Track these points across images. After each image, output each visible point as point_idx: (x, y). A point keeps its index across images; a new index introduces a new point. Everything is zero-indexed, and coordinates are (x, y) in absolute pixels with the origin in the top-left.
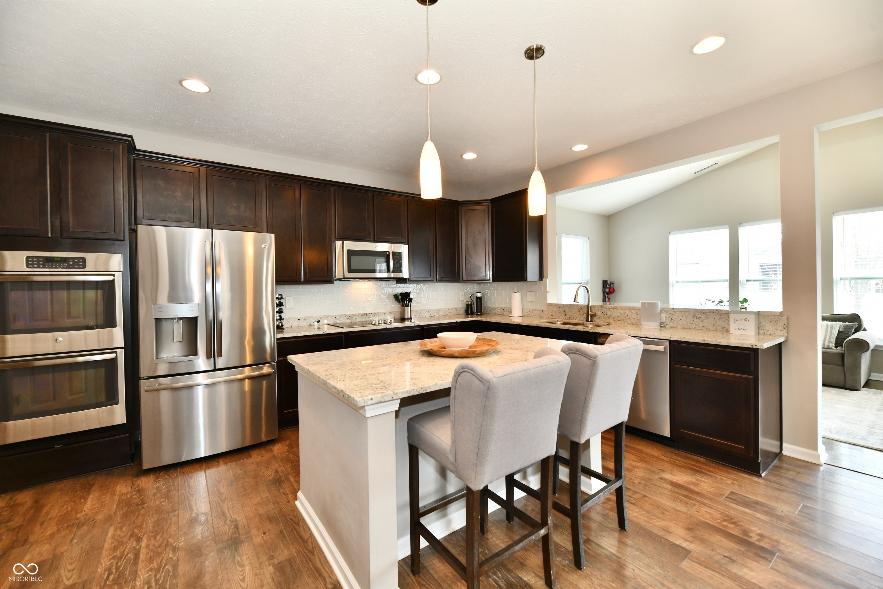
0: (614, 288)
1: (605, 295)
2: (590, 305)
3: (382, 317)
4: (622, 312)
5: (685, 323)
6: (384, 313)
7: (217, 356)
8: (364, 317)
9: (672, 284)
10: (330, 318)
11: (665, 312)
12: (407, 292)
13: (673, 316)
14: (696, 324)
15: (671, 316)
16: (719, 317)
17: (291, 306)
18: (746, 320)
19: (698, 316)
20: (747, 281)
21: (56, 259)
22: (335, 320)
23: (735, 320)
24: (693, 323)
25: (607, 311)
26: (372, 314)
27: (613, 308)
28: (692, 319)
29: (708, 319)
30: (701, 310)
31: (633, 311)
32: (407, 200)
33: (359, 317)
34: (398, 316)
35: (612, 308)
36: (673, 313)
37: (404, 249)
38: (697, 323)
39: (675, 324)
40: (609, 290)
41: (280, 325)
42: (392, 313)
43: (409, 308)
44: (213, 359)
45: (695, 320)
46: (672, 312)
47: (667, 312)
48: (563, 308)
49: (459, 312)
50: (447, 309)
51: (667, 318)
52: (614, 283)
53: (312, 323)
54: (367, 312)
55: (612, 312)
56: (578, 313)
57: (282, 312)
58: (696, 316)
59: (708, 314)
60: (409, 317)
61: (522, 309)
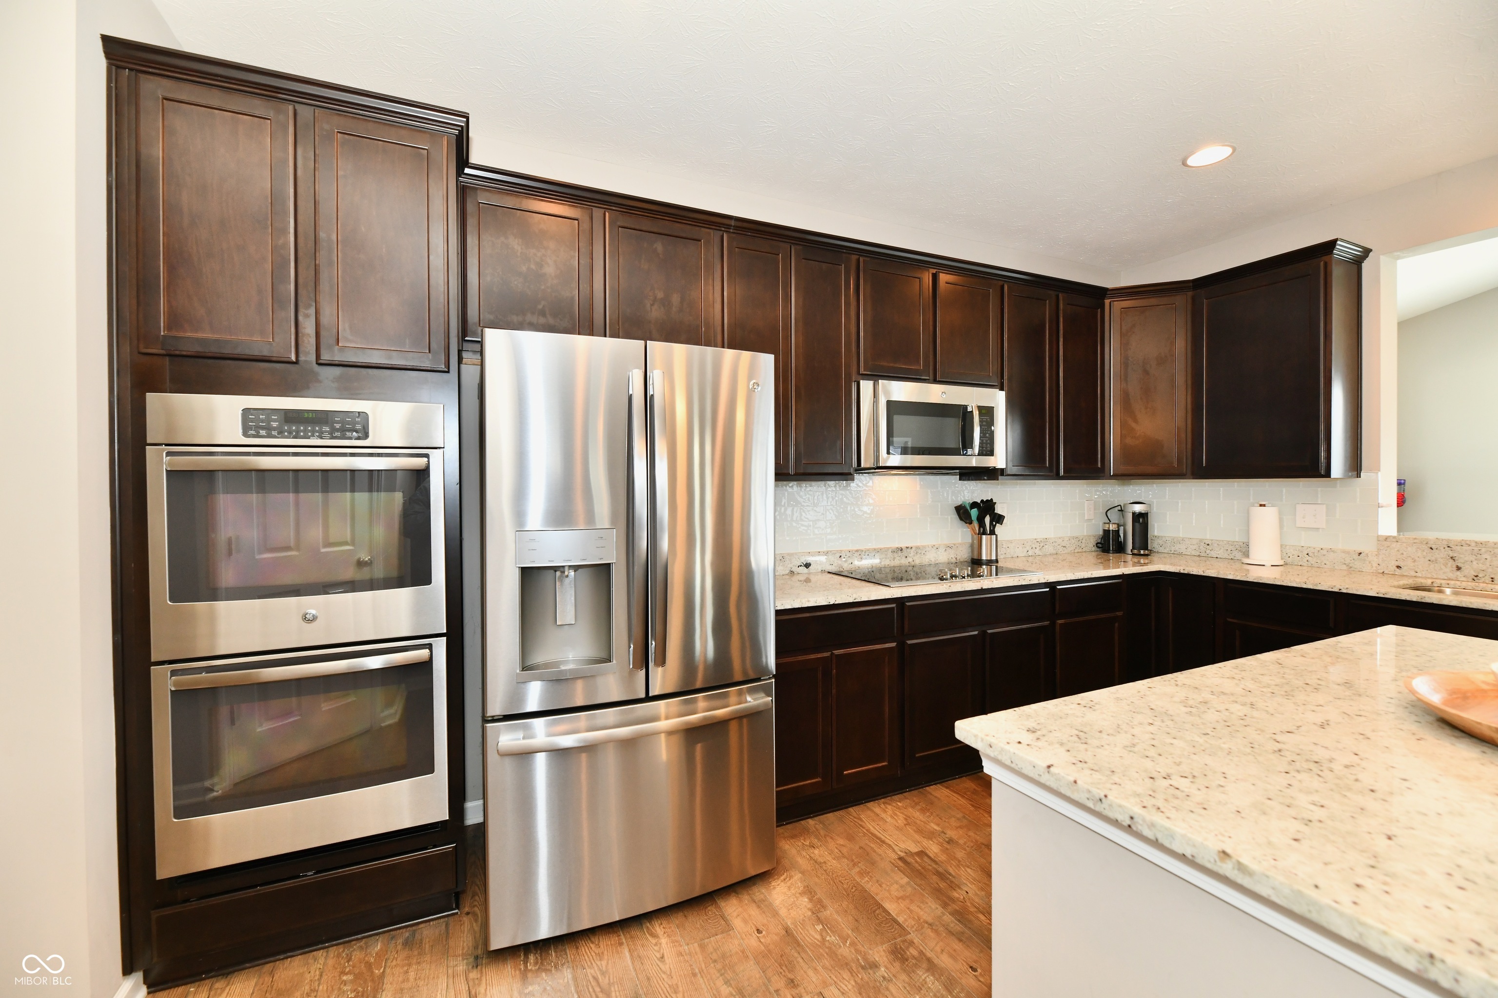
6: (935, 548)
7: (654, 664)
8: (896, 555)
10: (830, 558)
12: (991, 501)
21: (306, 415)
22: (840, 562)
26: (913, 549)
32: (1003, 286)
33: (886, 555)
34: (964, 554)
37: (998, 399)
43: (994, 536)
44: (643, 670)
49: (1083, 545)
50: (1061, 540)
52: (1404, 484)
53: (796, 569)
54: (903, 546)
60: (993, 558)
61: (1282, 546)
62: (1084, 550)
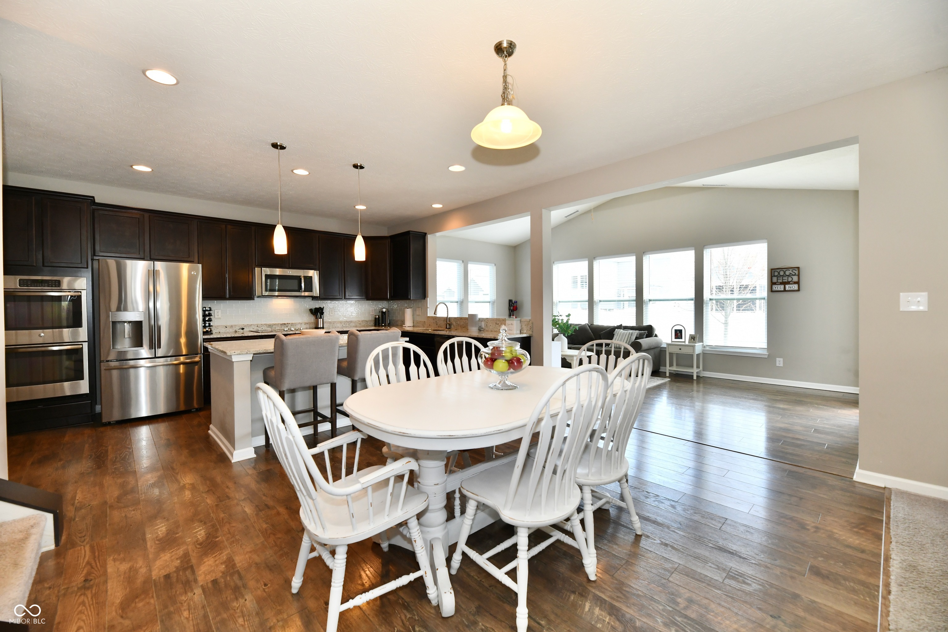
0: (516, 307)
1: (511, 312)
3: (298, 327)
6: (300, 324)
7: (158, 348)
8: (282, 326)
10: (253, 327)
12: (320, 308)
17: (220, 316)
20: (600, 301)
21: (39, 281)
22: (257, 328)
26: (290, 324)
32: (319, 236)
37: (314, 274)
40: (513, 308)
41: (209, 330)
42: (308, 324)
43: (322, 319)
44: (154, 350)
46: (487, 321)
48: (436, 320)
49: (368, 323)
52: (517, 302)
53: (238, 330)
54: (286, 323)
57: (211, 321)
60: (322, 326)
61: (413, 321)
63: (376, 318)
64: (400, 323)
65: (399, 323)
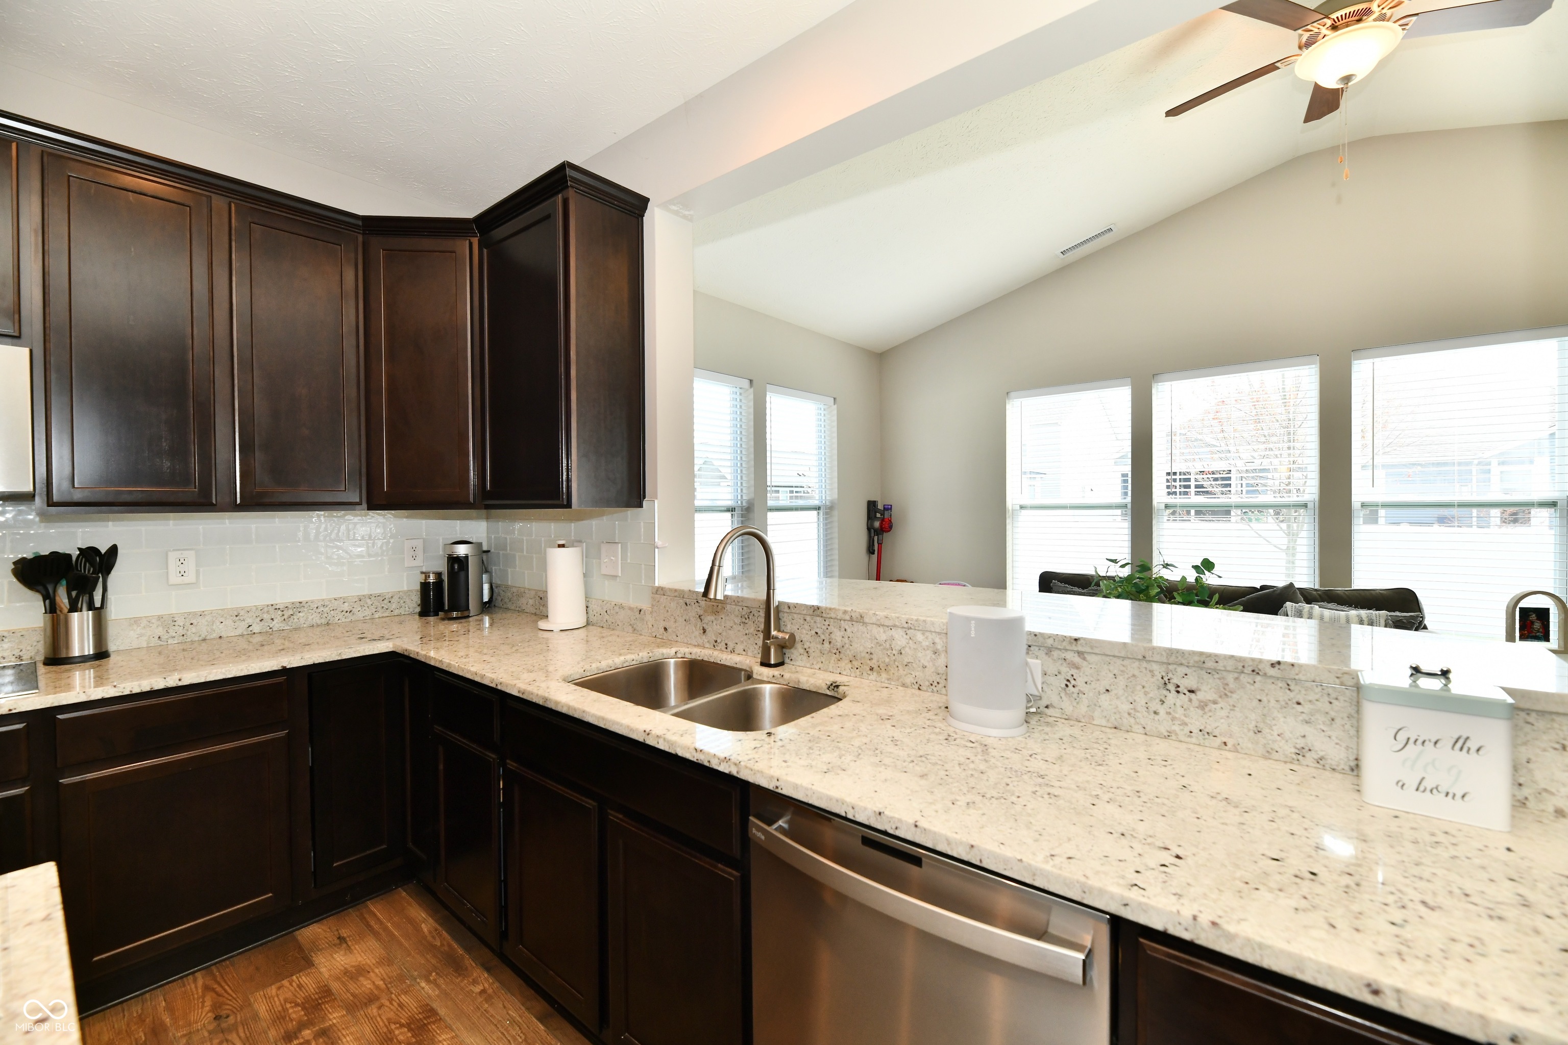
0: (890, 521)
1: (873, 535)
2: (776, 604)
4: (882, 635)
5: (1126, 707)
9: (1010, 511)
11: (1043, 655)
13: (1074, 671)
14: (1173, 719)
15: (1064, 669)
16: (1283, 695)
18: (1461, 743)
19: (1185, 684)
23: (1402, 737)
24: (1162, 710)
25: (831, 628)
27: (851, 619)
28: (1155, 693)
29: (1231, 701)
30: (1196, 658)
31: (919, 637)
35: (848, 617)
36: (1077, 659)
38: (1179, 713)
39: (1083, 709)
40: (881, 524)
45: (1172, 697)
46: (1070, 656)
47: (1049, 651)
49: (393, 606)
51: (1051, 679)
52: (891, 508)
55: (849, 633)
56: (741, 628)
58: (1175, 681)
59: (1230, 678)
61: (587, 598)
62: (396, 612)
63: (425, 586)
64: (531, 602)
65: (528, 603)
